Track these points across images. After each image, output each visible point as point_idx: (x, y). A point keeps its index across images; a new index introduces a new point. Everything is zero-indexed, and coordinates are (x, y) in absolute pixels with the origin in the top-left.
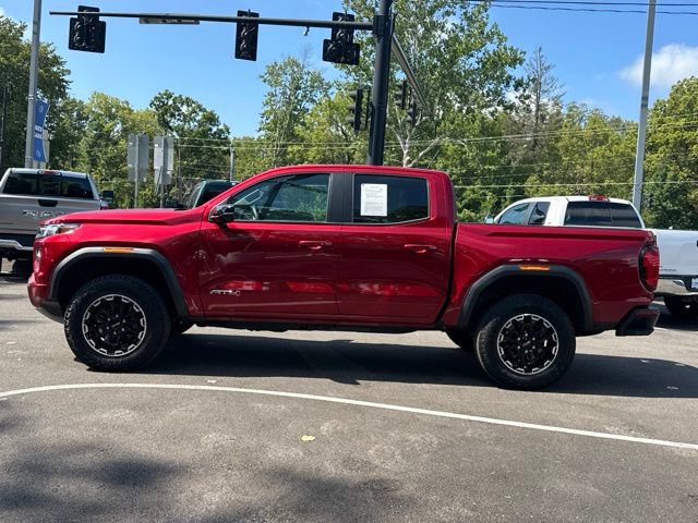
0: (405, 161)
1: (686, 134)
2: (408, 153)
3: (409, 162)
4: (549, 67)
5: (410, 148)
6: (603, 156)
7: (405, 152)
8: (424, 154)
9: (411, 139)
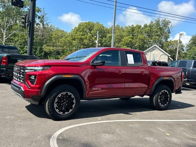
0: (4, 37)
1: (83, 37)
2: (5, 35)
3: (6, 37)
4: (46, 14)
5: (6, 33)
6: (64, 41)
7: (4, 34)
8: (11, 35)
9: (6, 30)
